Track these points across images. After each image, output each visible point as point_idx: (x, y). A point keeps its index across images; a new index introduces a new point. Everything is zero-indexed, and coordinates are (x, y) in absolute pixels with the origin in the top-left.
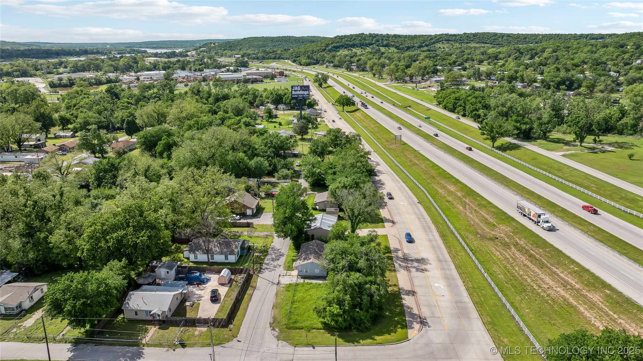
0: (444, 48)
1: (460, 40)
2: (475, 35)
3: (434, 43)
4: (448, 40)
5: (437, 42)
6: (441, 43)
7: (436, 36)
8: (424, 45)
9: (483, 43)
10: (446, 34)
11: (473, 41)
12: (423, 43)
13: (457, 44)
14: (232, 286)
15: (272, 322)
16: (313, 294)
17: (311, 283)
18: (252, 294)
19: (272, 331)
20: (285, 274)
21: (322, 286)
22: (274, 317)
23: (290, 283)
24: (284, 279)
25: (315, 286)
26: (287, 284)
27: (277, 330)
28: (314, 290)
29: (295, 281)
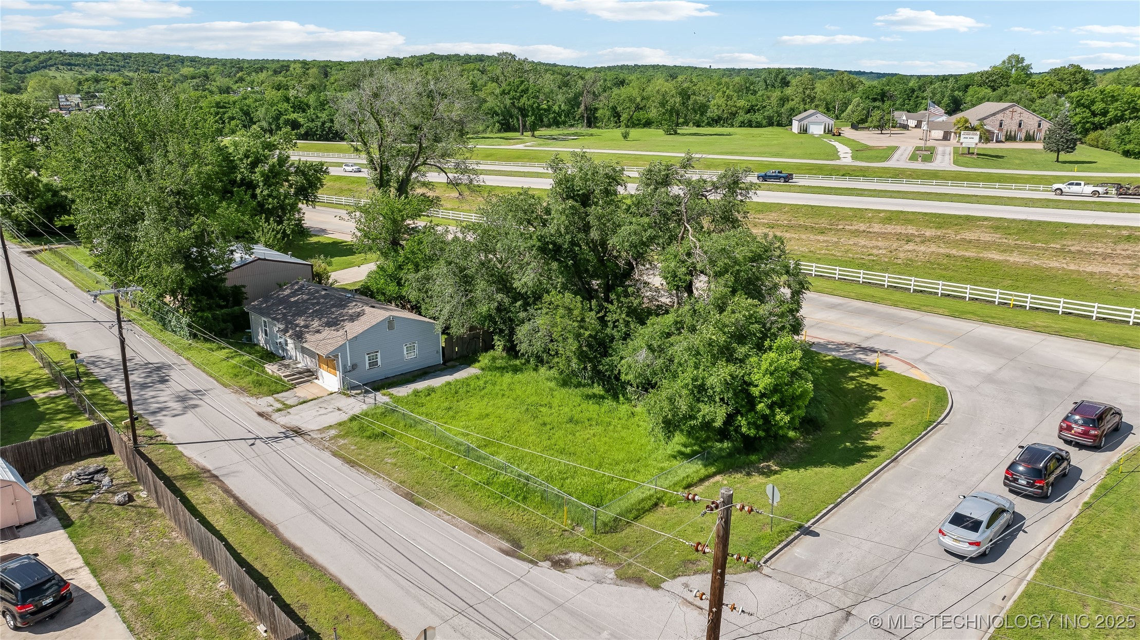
2: (126, 55)
3: (37, 69)
14: (74, 515)
15: (506, 545)
16: (490, 409)
17: (430, 391)
18: (240, 504)
19: (571, 575)
20: (280, 406)
21: (481, 383)
22: (485, 528)
23: (344, 417)
24: (304, 418)
25: (453, 391)
26: (340, 424)
27: (575, 557)
28: (473, 401)
29: (356, 405)
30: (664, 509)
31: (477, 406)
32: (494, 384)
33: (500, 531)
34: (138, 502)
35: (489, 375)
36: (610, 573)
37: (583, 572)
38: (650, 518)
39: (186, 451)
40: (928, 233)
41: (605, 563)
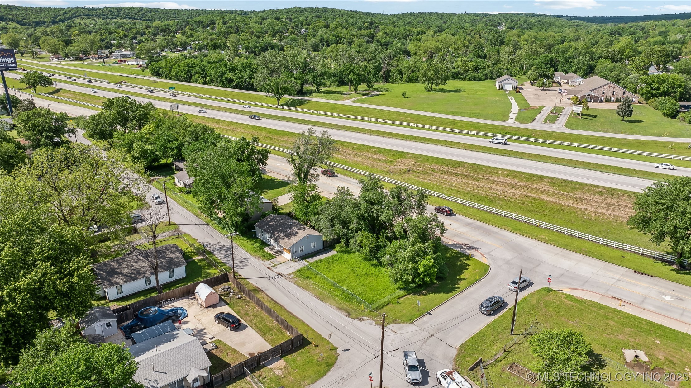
0: (86, 24)
1: (103, 15)
2: (119, 9)
3: (70, 18)
4: (88, 15)
5: (75, 17)
6: (79, 18)
7: (70, 10)
8: (57, 20)
9: (131, 18)
10: (83, 8)
11: (118, 16)
12: (56, 17)
13: (101, 20)
14: (228, 302)
15: (347, 314)
16: (340, 269)
17: (321, 261)
18: (272, 299)
19: (364, 322)
20: (273, 265)
21: (337, 258)
22: (340, 309)
23: (295, 270)
24: (281, 269)
25: (329, 261)
26: (294, 273)
27: (365, 318)
28: (335, 265)
29: (298, 265)
30: (391, 305)
31: (335, 267)
32: (341, 258)
33: (344, 310)
34: (243, 298)
35: (340, 255)
36: (374, 323)
37: (367, 322)
38: (386, 308)
39: (251, 281)
40: (522, 184)
41: (372, 320)
